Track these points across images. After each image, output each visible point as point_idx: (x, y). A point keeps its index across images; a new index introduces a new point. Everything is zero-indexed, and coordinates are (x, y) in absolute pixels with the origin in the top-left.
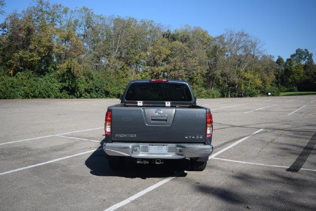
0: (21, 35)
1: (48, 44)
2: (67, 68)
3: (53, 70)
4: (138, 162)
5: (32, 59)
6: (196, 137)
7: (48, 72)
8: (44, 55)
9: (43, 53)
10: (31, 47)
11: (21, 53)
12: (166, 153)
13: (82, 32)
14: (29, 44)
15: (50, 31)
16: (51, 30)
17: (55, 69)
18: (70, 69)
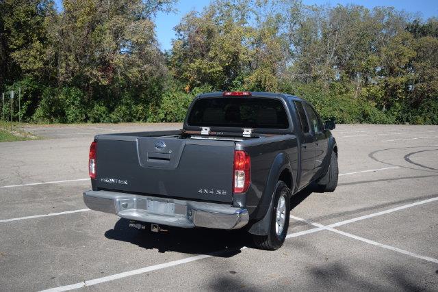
0: (198, 39)
1: (232, 49)
2: (257, 81)
3: (239, 83)
4: (131, 225)
5: (212, 70)
6: (215, 192)
7: (234, 86)
8: (227, 64)
9: (225, 61)
10: (211, 54)
11: (198, 62)
12: (172, 214)
13: (286, 31)
14: (209, 50)
15: (236, 31)
16: (238, 31)
17: (243, 83)
18: (261, 81)
